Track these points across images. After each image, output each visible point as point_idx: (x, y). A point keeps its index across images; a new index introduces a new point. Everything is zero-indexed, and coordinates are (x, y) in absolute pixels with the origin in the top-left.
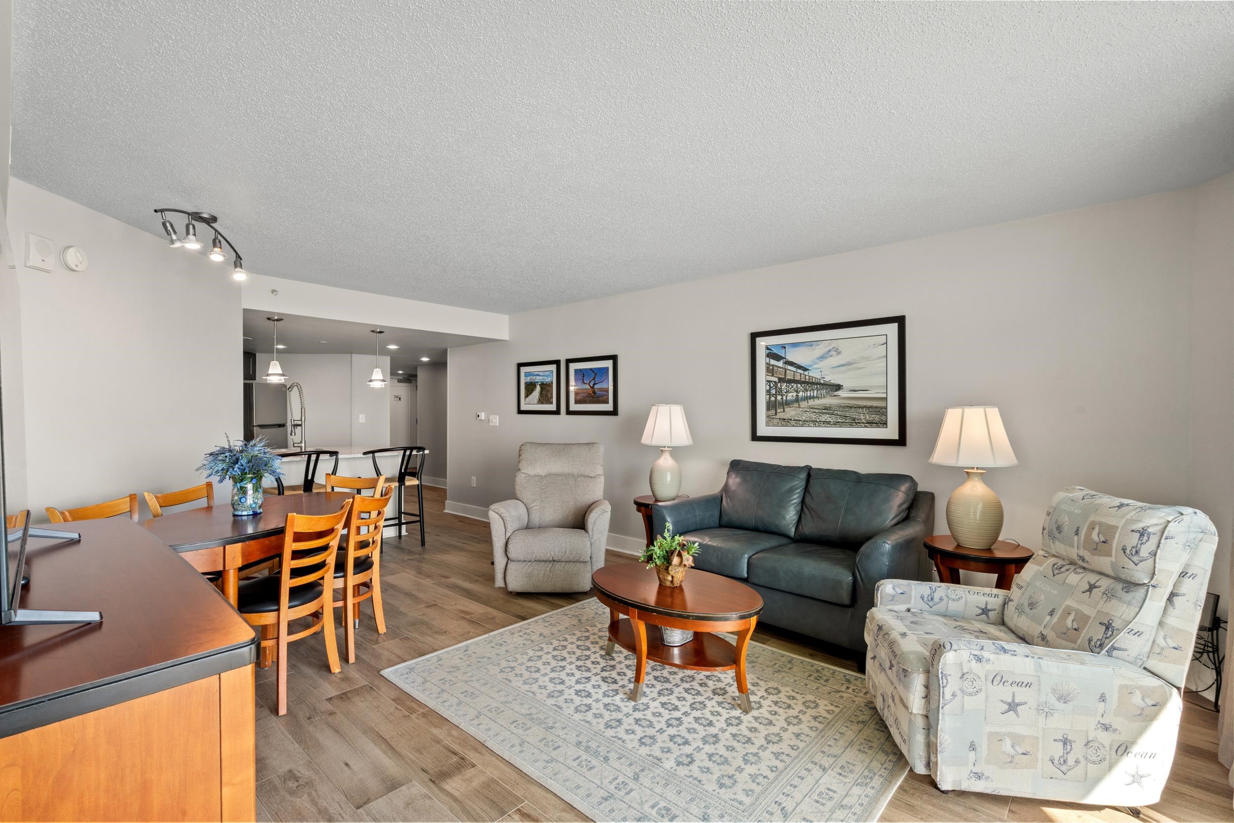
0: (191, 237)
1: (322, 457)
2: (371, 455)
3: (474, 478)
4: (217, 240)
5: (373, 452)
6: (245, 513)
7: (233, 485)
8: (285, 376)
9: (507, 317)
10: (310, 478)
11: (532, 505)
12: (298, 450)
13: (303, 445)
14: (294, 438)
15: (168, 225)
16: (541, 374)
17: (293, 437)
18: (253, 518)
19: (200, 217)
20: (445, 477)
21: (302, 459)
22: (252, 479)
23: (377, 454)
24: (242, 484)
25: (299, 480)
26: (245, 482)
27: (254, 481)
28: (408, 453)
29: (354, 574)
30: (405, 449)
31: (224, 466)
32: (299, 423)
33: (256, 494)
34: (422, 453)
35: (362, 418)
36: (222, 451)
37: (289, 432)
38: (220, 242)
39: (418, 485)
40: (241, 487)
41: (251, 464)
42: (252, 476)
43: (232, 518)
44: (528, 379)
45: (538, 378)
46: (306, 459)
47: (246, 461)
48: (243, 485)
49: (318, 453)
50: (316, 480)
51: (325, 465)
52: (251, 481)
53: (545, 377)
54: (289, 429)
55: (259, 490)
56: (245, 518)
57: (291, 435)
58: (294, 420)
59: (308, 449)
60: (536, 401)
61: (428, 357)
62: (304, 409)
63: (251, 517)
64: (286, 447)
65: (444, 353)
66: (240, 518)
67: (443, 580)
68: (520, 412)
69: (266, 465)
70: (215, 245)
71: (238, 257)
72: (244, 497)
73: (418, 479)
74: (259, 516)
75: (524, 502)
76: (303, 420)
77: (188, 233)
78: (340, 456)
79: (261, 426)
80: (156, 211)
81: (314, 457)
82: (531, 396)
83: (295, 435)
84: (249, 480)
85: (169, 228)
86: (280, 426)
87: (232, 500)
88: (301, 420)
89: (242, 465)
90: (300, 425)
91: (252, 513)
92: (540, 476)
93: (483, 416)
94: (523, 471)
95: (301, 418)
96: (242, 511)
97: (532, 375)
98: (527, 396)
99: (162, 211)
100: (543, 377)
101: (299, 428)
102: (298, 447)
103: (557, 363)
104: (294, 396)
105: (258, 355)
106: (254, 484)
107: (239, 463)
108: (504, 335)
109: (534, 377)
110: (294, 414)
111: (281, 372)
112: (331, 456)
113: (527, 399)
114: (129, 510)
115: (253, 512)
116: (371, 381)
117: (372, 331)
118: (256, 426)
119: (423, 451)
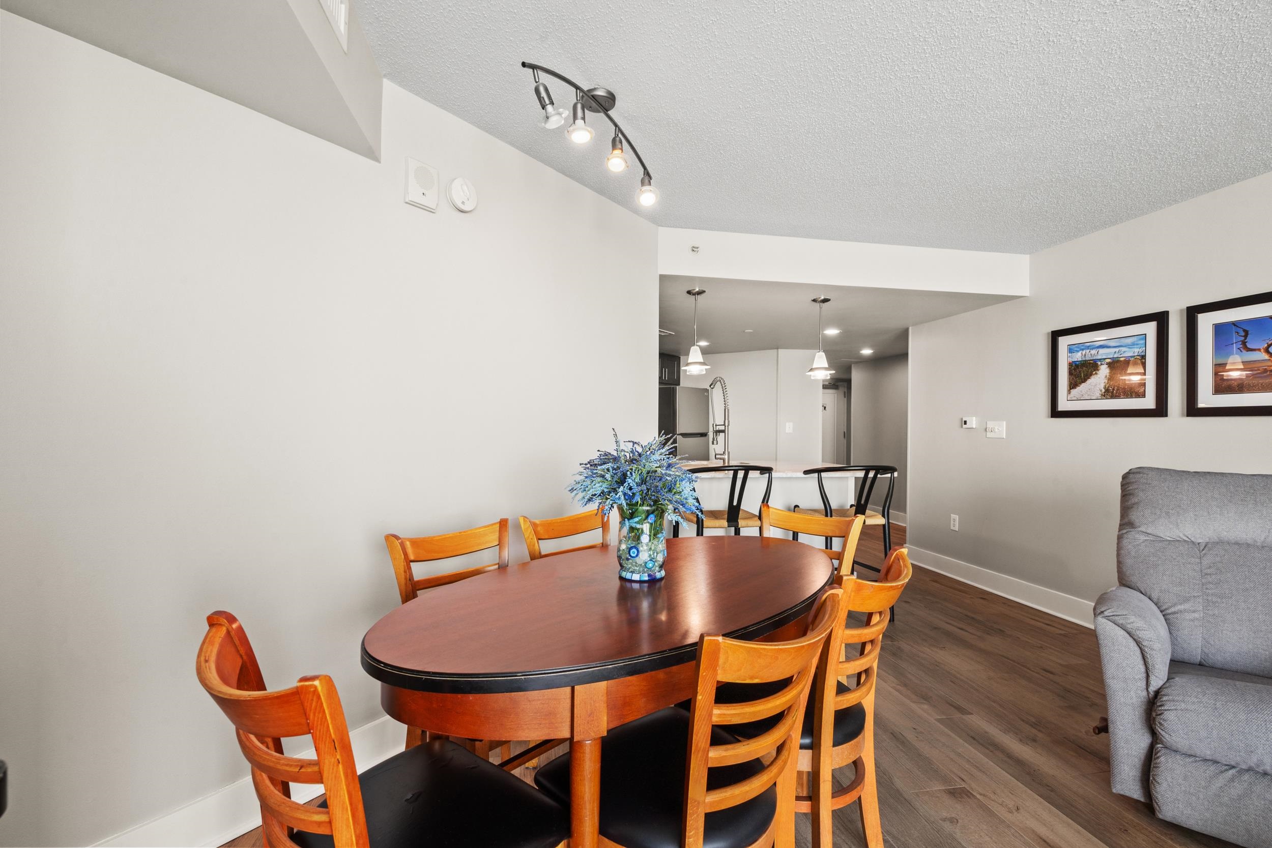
0: (580, 122)
1: (752, 474)
2: (816, 475)
3: (955, 517)
4: (618, 139)
5: (819, 471)
6: (636, 577)
7: (620, 523)
8: (706, 365)
9: (1027, 257)
10: (735, 503)
11: (1179, 607)
12: (720, 464)
13: (726, 457)
14: (716, 448)
15: (542, 89)
16: (1112, 343)
17: (714, 446)
18: (649, 587)
19: (592, 96)
20: (905, 511)
21: (726, 476)
22: (648, 513)
23: (824, 475)
24: (634, 522)
25: (722, 504)
26: (636, 520)
27: (651, 519)
28: (871, 474)
29: (834, 745)
30: (867, 470)
31: (605, 487)
32: (722, 428)
33: (655, 542)
34: (889, 475)
35: (789, 427)
36: (606, 458)
37: (711, 440)
38: (621, 142)
39: (884, 526)
40: (632, 529)
41: (644, 487)
42: (648, 508)
43: (617, 583)
44: (1078, 357)
45: (1102, 351)
46: (732, 476)
47: (638, 480)
48: (634, 525)
49: (747, 469)
50: (743, 507)
51: (756, 485)
52: (647, 518)
53: (1123, 349)
54: (711, 435)
55: (659, 535)
56: (636, 586)
57: (713, 443)
58: (716, 425)
59: (732, 463)
60: (1098, 394)
61: (872, 347)
62: (728, 410)
63: (646, 585)
64: (707, 459)
65: (904, 335)
66: (628, 585)
67: (957, 715)
68: (1055, 413)
69: (670, 490)
70: (614, 146)
71: (647, 174)
72: (635, 547)
73: (883, 516)
74: (658, 585)
75: (1155, 596)
76: (727, 425)
77: (575, 117)
78: (774, 474)
79: (684, 435)
80: (524, 65)
81: (741, 474)
82: (1083, 387)
83: (717, 444)
84: (644, 516)
85: (543, 94)
86: (704, 435)
87: (619, 550)
88: (724, 425)
89: (631, 489)
90: (723, 431)
91: (646, 578)
92: (1193, 542)
93: (973, 422)
94: (1143, 529)
95: (725, 422)
96: (633, 572)
97: (1088, 347)
98: (1073, 385)
99: (533, 67)
100: (1117, 350)
101: (722, 435)
102: (720, 459)
103: (1161, 319)
104: (716, 396)
105: (682, 357)
106: (651, 524)
107: (626, 484)
108: (1022, 288)
109: (1093, 352)
110: (717, 417)
111: (702, 361)
112: (761, 474)
113: (1073, 391)
114: (497, 543)
115: (649, 575)
116: (811, 370)
117: (814, 300)
118: (678, 435)
119: (892, 473)
